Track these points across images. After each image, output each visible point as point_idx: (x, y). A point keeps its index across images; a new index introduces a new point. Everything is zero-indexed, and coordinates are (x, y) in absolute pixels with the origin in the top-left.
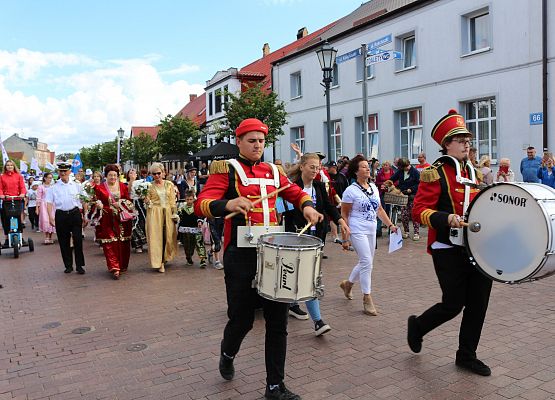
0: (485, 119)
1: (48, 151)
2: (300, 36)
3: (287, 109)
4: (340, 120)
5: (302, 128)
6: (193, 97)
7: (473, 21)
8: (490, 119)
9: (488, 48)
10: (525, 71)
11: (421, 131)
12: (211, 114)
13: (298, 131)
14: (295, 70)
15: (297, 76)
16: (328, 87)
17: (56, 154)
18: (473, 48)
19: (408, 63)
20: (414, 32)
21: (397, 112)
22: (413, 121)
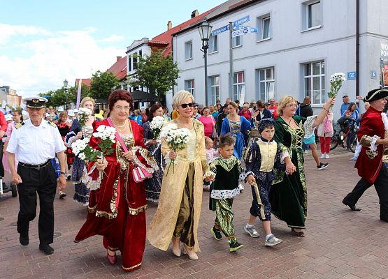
0: (317, 76)
1: (17, 95)
2: (193, 16)
3: (179, 67)
4: (218, 76)
5: (193, 80)
6: (119, 58)
7: (310, 6)
8: (321, 75)
9: (319, 26)
10: (344, 43)
11: (273, 83)
12: (130, 70)
13: (190, 83)
14: (188, 40)
15: (189, 44)
16: (205, 52)
17: (23, 98)
18: (310, 26)
19: (265, 35)
20: (269, 14)
21: (257, 70)
22: (269, 76)
